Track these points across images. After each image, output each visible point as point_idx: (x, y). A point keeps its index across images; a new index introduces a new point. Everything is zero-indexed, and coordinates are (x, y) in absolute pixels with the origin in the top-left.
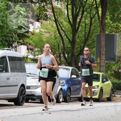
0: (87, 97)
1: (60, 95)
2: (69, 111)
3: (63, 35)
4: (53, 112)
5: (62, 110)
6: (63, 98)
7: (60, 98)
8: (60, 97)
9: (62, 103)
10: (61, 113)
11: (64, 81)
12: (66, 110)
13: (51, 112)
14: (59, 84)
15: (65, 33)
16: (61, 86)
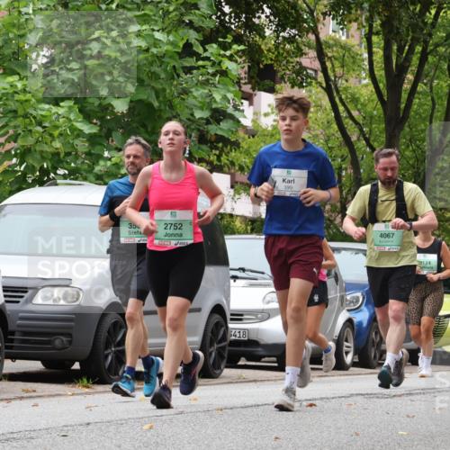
0: (439, 349)
1: (346, 344)
2: (378, 397)
3: (354, 138)
4: (322, 399)
5: (352, 395)
6: (355, 354)
7: (347, 353)
8: (345, 349)
9: (352, 369)
10: (350, 402)
11: (359, 294)
12: (367, 394)
13: (315, 399)
14: (342, 305)
15: (361, 130)
16: (348, 310)
